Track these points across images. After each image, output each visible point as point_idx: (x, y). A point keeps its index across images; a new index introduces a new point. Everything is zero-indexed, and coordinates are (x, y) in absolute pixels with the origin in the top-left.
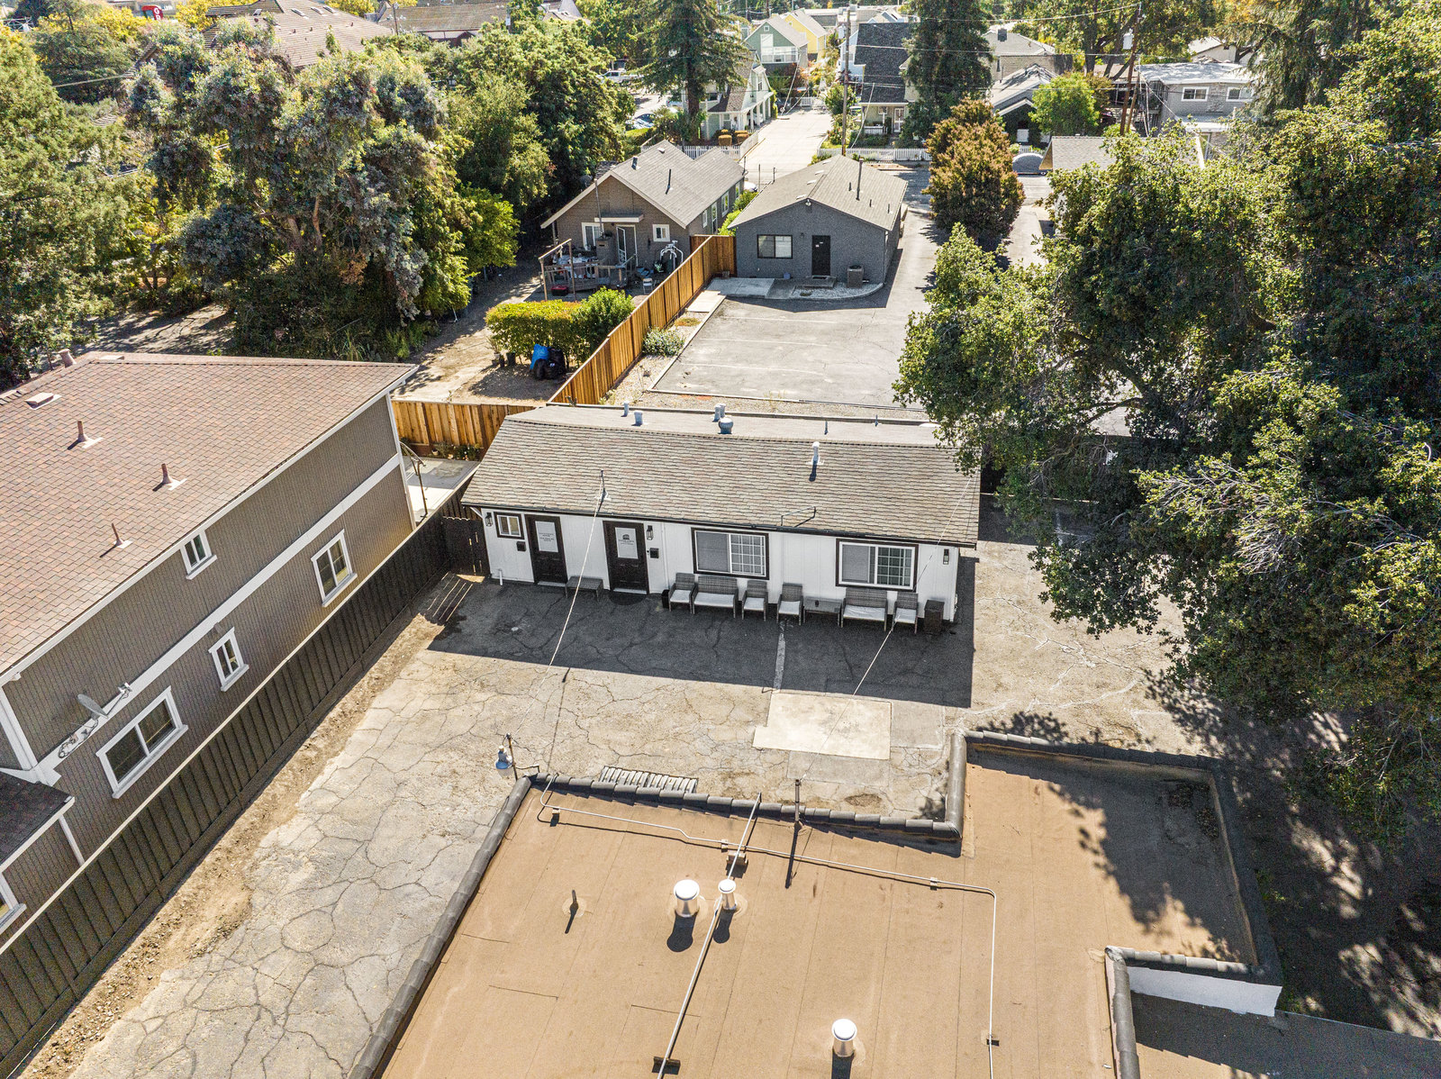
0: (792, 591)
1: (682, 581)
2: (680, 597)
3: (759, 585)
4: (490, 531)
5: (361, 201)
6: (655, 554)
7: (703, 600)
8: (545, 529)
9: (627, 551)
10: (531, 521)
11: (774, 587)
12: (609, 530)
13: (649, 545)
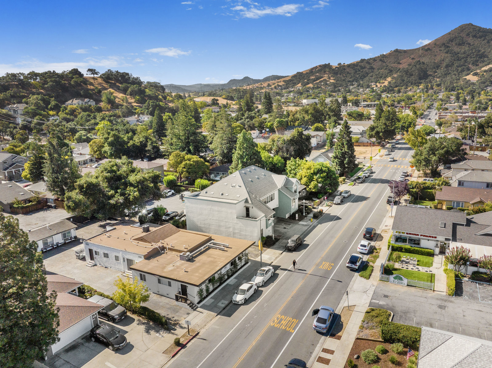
0: (57, 244)
2: (44, 250)
3: (53, 244)
7: (48, 249)
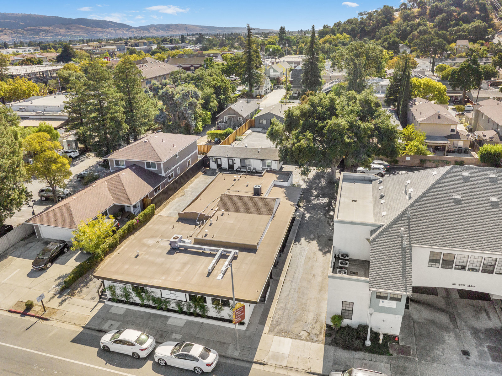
0: (255, 169)
1: (239, 167)
2: (239, 170)
3: (250, 168)
4: (211, 160)
5: (187, 112)
6: (235, 163)
8: (219, 160)
9: (231, 163)
10: (217, 159)
11: (252, 168)
12: (228, 160)
13: (234, 162)
